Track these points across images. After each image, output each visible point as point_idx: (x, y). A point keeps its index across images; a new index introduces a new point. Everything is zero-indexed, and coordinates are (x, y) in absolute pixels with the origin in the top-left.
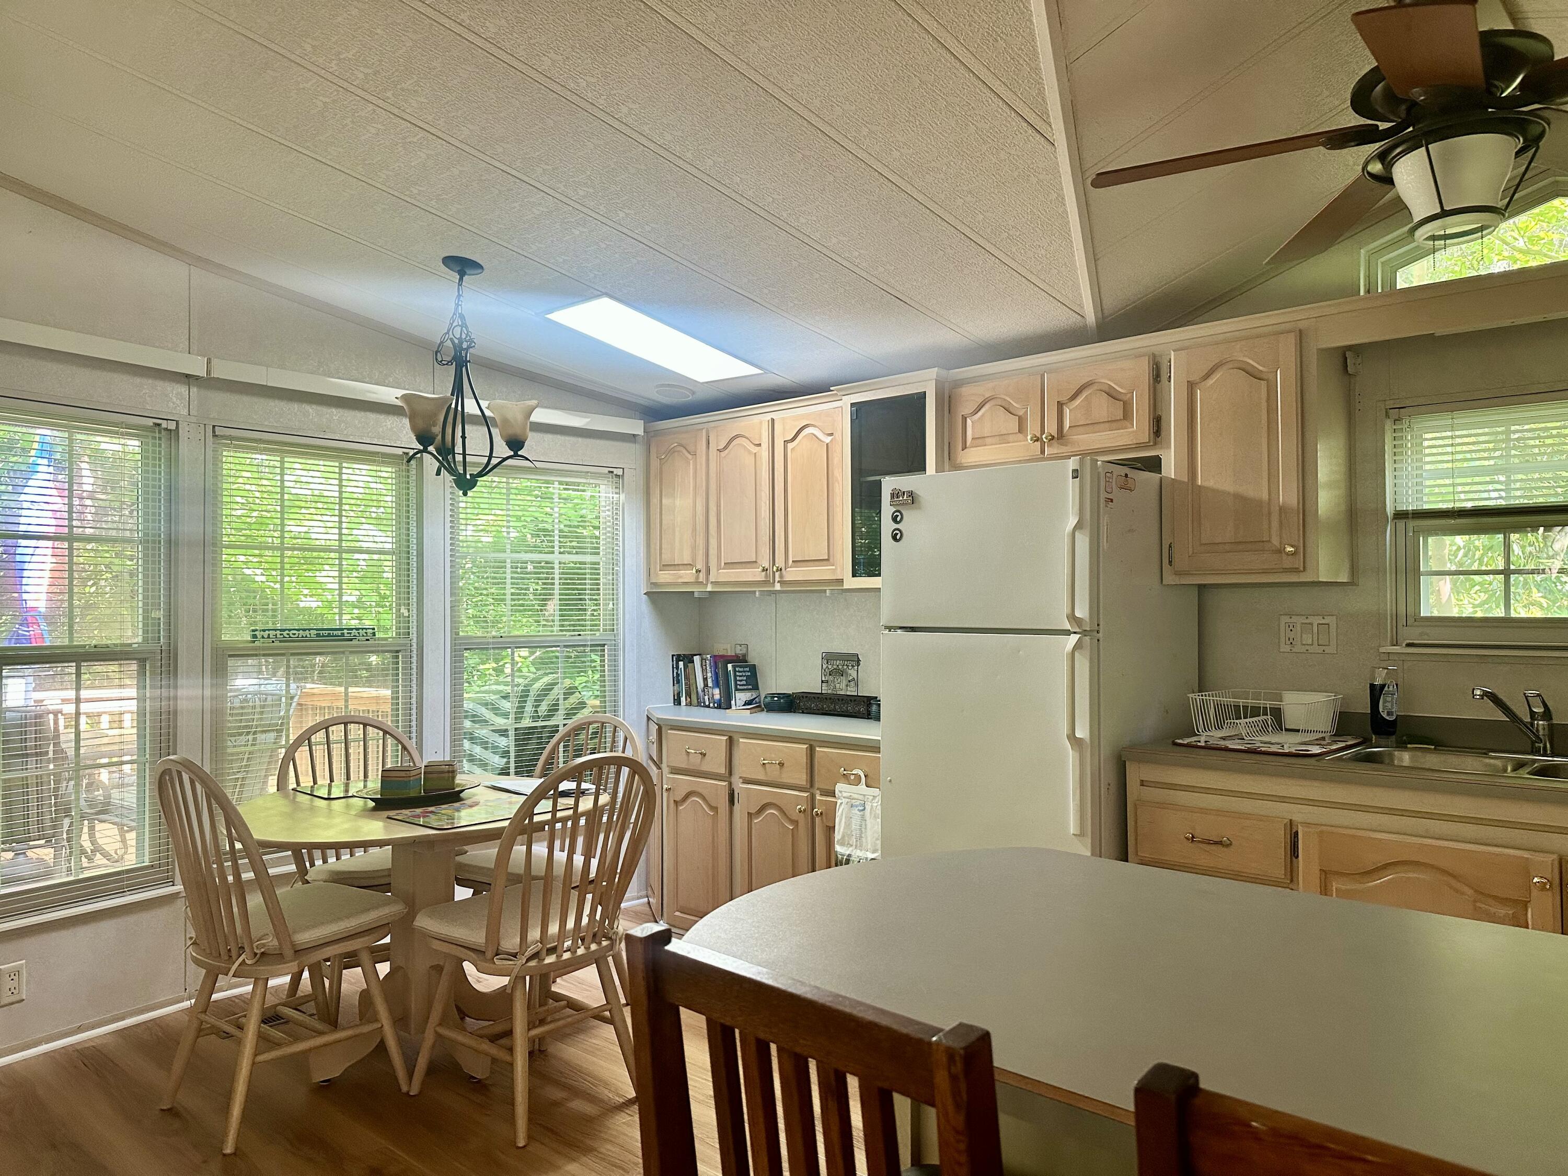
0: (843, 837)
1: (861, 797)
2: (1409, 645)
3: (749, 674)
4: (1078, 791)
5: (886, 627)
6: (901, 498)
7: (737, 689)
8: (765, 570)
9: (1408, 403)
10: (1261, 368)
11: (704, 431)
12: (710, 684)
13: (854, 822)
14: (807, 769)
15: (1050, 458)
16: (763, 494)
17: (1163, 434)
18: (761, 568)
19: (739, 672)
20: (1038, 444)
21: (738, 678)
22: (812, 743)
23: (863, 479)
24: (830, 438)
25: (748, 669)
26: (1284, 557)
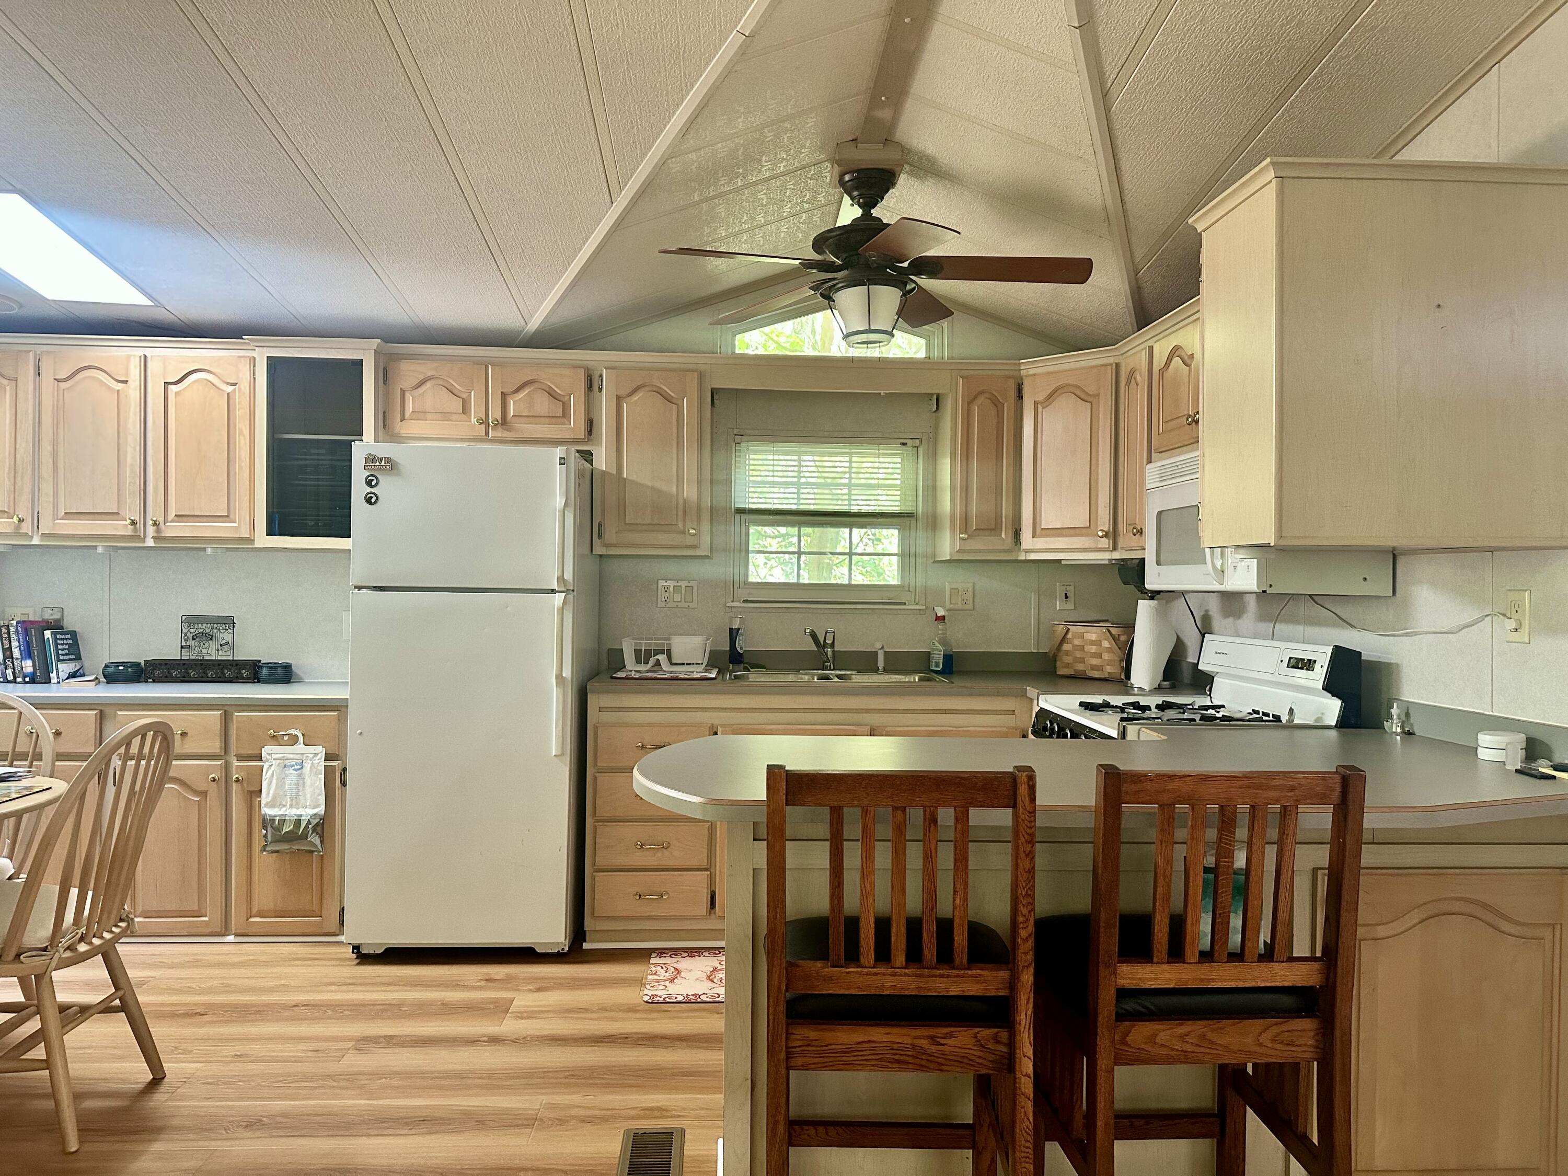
0: (274, 799)
1: (298, 757)
2: (744, 601)
3: (71, 642)
4: (561, 722)
5: (355, 587)
6: (378, 464)
7: (59, 660)
8: (133, 523)
9: (747, 432)
10: (672, 394)
11: (31, 355)
12: (16, 653)
13: (287, 782)
14: (221, 735)
15: (495, 440)
16: (130, 438)
17: (594, 432)
18: (129, 521)
19: (61, 639)
20: (483, 426)
21: (60, 647)
22: (227, 709)
23: (277, 436)
24: (232, 388)
25: (69, 636)
26: (688, 536)
